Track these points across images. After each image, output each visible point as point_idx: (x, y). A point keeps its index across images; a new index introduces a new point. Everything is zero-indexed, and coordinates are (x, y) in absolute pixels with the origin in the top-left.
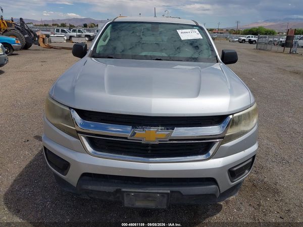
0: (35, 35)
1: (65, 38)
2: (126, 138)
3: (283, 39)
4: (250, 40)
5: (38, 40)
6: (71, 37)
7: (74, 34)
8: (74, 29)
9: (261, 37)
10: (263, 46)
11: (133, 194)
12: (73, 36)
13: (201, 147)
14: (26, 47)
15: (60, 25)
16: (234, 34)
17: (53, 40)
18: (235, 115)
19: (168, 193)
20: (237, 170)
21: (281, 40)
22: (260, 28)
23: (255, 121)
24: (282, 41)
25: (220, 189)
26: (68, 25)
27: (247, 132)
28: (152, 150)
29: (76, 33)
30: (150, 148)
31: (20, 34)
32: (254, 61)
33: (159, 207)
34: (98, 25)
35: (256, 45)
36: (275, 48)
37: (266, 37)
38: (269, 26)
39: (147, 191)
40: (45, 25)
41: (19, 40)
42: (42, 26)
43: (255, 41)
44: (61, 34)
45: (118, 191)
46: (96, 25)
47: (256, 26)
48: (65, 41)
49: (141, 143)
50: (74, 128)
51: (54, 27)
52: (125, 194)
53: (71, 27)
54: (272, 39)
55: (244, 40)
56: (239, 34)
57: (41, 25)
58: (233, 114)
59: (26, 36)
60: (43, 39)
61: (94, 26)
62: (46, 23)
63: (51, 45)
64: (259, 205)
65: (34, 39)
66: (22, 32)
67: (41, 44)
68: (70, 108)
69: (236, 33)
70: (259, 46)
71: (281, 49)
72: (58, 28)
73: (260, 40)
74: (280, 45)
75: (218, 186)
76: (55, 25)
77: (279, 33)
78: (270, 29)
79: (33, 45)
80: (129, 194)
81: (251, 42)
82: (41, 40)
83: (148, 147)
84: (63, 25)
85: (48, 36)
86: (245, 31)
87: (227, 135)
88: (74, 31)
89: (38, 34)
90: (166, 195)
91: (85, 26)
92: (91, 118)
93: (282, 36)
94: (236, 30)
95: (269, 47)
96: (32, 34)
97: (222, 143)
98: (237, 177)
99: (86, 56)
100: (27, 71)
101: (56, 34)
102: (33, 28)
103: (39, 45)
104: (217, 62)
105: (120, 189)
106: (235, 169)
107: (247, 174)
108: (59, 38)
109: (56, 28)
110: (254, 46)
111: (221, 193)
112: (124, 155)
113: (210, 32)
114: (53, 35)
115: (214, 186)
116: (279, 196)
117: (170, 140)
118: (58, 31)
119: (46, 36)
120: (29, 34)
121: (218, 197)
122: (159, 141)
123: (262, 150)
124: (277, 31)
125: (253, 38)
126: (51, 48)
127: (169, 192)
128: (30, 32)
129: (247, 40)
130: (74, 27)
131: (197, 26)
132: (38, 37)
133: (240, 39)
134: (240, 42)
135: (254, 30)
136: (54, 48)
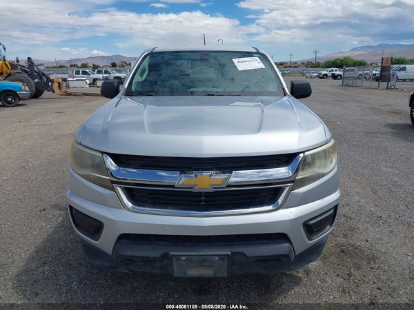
0: (48, 79)
1: (88, 81)
2: (173, 187)
3: (377, 72)
4: (333, 74)
5: (52, 85)
6: (95, 80)
7: (100, 76)
8: (99, 69)
9: (348, 70)
10: (350, 82)
11: (184, 258)
12: (99, 79)
13: (267, 195)
14: (36, 95)
15: (80, 65)
16: (312, 67)
17: (72, 84)
18: (306, 153)
19: (229, 255)
20: (314, 223)
21: (374, 72)
22: (346, 58)
23: (334, 161)
24: (375, 74)
25: (295, 248)
26: (91, 65)
27: (323, 175)
28: (206, 201)
29: (101, 75)
30: (203, 198)
31: (29, 78)
32: (339, 101)
33: (218, 275)
34: (130, 64)
35: (341, 81)
36: (366, 83)
37: (353, 70)
38: (357, 55)
39: (202, 253)
40: (60, 67)
41: (27, 86)
42: (57, 68)
43: (340, 75)
44: (83, 77)
45: (166, 256)
46: (128, 63)
47: (341, 56)
48: (87, 86)
49: (191, 192)
50: (108, 178)
51: (73, 68)
52: (174, 259)
53: (95, 67)
54: (361, 72)
55: (326, 75)
56: (318, 67)
57: (54, 67)
58: (304, 152)
59: (36, 81)
60: (59, 83)
61: (125, 65)
62: (62, 64)
63: (70, 91)
64: (350, 275)
65: (46, 84)
66: (30, 75)
67: (57, 90)
68: (103, 153)
69: (314, 67)
70: (346, 82)
71: (375, 84)
72: (78, 69)
73: (347, 74)
74: (373, 79)
75: (291, 244)
76: (74, 66)
77: (371, 64)
78: (359, 59)
79: (46, 92)
80: (179, 259)
81: (335, 77)
82: (56, 85)
83: (201, 197)
84: (84, 66)
85: (65, 80)
86: (326, 63)
87: (298, 178)
88: (99, 72)
89: (52, 77)
90: (226, 258)
91: (114, 65)
92: (128, 164)
93: (375, 67)
94: (314, 62)
95: (358, 82)
96: (44, 78)
97: (292, 189)
98: (316, 235)
99: (119, 94)
100: (39, 125)
101: (76, 77)
102: (44, 70)
103: (54, 92)
104: (285, 95)
105: (168, 253)
106: (312, 222)
107: (329, 230)
108: (79, 83)
109: (75, 69)
110: (339, 82)
111: (297, 254)
112: (171, 209)
113: (280, 66)
114: (71, 79)
115: (287, 245)
116: (375, 263)
117: (228, 186)
118: (78, 73)
119: (63, 80)
120: (40, 78)
121: (292, 259)
122: (214, 188)
123: (352, 209)
124: (369, 62)
125: (338, 72)
126: (70, 94)
127: (230, 253)
128: (41, 75)
129: (329, 74)
130: (99, 67)
131: (258, 53)
132: (52, 81)
133: (320, 74)
134: (321, 78)
135: (338, 62)
136: (74, 95)
